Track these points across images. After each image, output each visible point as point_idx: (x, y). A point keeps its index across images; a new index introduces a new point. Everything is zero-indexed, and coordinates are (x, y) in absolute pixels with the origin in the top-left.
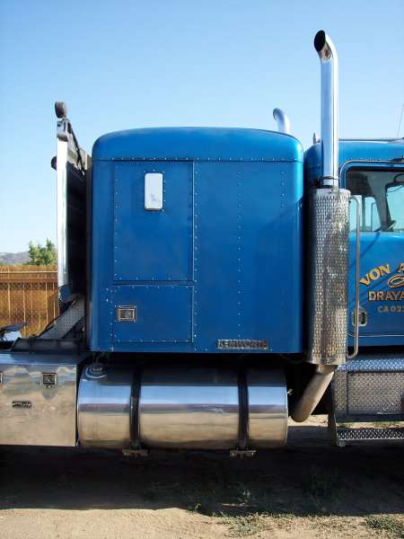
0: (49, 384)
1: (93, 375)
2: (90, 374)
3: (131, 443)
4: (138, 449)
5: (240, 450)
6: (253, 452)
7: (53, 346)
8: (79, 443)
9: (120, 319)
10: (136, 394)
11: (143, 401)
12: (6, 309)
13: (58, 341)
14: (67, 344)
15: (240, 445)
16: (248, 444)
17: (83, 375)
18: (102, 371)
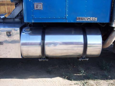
0: (9, 35)
1: (26, 32)
2: (25, 31)
3: (42, 57)
4: (44, 59)
5: (83, 58)
6: (87, 59)
7: (12, 20)
8: (22, 57)
9: (36, 9)
10: (43, 39)
11: (46, 41)
13: (14, 19)
14: (17, 20)
15: (83, 57)
16: (86, 57)
17: (22, 31)
18: (29, 30)
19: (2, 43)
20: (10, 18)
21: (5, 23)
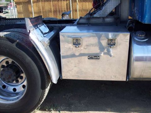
0: (112, 45)
7: (101, 21)
12: (51, 9)
13: (103, 18)
14: (109, 20)
18: (144, 37)
19: (98, 57)
20: (99, 17)
21: (90, 25)
